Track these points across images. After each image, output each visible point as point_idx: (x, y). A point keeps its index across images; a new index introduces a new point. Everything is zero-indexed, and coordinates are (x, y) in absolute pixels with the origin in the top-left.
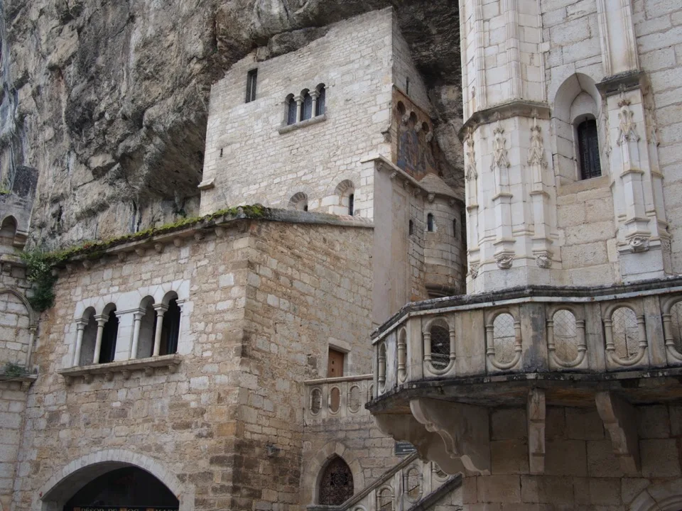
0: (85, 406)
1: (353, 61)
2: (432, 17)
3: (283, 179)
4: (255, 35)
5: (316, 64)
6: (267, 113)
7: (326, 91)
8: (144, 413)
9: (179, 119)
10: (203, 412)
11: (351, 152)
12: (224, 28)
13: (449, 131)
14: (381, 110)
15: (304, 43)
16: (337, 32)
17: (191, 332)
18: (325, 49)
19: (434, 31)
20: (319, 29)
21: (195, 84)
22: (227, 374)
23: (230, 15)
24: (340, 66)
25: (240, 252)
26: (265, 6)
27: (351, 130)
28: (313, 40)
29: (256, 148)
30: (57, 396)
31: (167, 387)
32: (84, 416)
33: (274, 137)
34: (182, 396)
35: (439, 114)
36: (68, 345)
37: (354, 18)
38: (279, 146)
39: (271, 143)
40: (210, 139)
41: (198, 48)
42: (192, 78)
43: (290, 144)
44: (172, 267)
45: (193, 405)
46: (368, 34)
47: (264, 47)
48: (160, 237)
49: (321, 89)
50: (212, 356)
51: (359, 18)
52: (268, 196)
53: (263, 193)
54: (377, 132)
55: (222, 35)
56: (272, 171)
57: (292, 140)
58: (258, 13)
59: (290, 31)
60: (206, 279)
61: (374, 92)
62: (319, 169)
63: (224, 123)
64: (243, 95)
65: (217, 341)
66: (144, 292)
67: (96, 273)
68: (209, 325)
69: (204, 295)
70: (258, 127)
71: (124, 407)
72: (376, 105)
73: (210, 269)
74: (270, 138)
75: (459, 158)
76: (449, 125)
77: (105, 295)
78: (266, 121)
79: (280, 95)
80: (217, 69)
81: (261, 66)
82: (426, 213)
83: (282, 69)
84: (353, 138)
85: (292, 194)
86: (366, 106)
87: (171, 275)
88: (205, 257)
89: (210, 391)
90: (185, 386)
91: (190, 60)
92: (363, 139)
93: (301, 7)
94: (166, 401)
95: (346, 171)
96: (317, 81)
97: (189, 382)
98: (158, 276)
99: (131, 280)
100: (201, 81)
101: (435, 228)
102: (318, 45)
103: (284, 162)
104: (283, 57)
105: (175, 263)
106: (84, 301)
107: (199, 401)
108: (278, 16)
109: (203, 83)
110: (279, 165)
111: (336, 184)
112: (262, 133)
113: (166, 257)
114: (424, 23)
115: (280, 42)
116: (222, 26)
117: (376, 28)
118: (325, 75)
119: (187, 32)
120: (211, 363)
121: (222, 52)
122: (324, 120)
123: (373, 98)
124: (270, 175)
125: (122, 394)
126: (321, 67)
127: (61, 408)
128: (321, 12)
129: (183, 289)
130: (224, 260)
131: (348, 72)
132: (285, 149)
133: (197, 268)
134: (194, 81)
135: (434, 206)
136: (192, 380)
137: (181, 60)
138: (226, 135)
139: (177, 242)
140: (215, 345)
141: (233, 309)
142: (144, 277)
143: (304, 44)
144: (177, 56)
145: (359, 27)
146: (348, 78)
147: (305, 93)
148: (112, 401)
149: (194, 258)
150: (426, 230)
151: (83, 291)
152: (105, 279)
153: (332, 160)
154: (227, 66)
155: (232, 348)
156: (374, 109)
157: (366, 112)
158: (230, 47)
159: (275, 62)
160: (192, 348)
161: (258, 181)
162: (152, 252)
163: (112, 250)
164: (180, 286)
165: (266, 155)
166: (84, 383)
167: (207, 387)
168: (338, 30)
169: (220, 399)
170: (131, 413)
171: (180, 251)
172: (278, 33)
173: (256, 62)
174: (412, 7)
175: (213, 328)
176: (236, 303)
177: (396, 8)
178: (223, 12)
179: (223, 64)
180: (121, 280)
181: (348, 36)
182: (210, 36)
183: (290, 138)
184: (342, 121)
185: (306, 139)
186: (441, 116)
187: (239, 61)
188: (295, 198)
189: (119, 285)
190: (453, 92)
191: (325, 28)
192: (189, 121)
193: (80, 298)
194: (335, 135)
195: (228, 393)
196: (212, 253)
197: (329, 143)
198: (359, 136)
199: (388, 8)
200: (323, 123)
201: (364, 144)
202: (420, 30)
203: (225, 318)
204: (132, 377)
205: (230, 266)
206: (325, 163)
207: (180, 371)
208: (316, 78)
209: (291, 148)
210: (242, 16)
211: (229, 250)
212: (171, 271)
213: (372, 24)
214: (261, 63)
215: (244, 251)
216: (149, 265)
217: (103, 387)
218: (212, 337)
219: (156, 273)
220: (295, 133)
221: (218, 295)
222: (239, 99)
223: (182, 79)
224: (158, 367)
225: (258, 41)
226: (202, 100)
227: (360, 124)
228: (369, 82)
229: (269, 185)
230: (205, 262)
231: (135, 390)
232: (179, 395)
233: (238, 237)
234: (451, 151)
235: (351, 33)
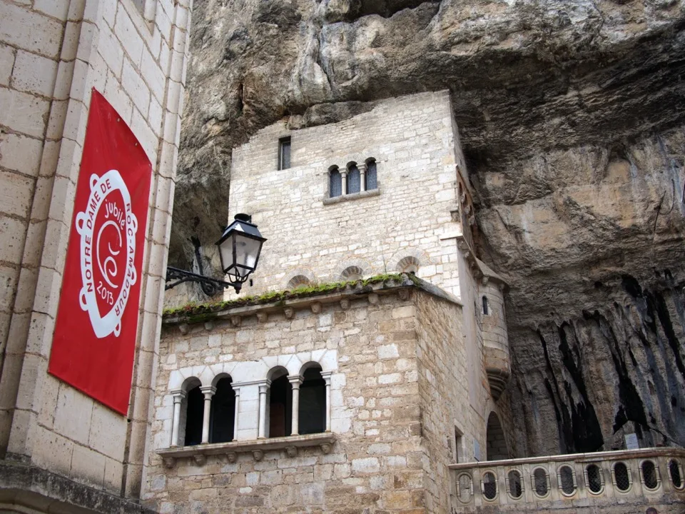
0: (197, 493)
1: (407, 139)
2: (488, 104)
3: (331, 251)
4: (292, 103)
5: (362, 138)
6: (306, 182)
7: (378, 165)
8: (289, 500)
9: (185, 182)
10: (375, 499)
11: (413, 228)
12: (254, 92)
13: (493, 216)
14: (444, 188)
15: (348, 116)
16: (386, 109)
17: (345, 408)
18: (373, 124)
19: (488, 119)
20: (364, 104)
21: (212, 146)
22: (404, 455)
23: (261, 79)
24: (392, 142)
25: (402, 322)
26: (308, 74)
27: (411, 206)
28: (356, 114)
29: (294, 218)
30: (151, 481)
31: (319, 470)
32: (196, 504)
33: (316, 208)
34: (344, 481)
35: (482, 199)
36: (163, 421)
37: (404, 97)
38: (326, 218)
39: (313, 214)
40: (235, 205)
41: (220, 109)
42: (208, 139)
43: (339, 215)
44: (309, 335)
45: (360, 490)
46: (423, 113)
47: (298, 116)
48: (295, 301)
49: (371, 163)
50: (379, 436)
51: (411, 97)
52: (313, 269)
53: (307, 265)
54: (443, 211)
55: (249, 98)
56: (317, 243)
57: (339, 212)
58: (300, 81)
59: (333, 102)
60: (359, 348)
61: (436, 171)
62: (376, 244)
63: (252, 189)
64: (274, 162)
65: (383, 418)
66: (272, 362)
67: (197, 338)
68: (371, 400)
69: (359, 367)
70: (296, 195)
71: (257, 494)
72: (438, 184)
73: (363, 339)
74: (311, 208)
75: (504, 244)
76: (493, 210)
77: (214, 363)
78: (306, 190)
79: (322, 166)
80: (241, 133)
81: (295, 135)
82: (481, 295)
83: (322, 139)
84: (414, 215)
85: (344, 268)
86: (426, 184)
87: (309, 343)
88: (354, 325)
89: (382, 474)
90: (346, 468)
91: (206, 121)
92: (426, 216)
93: (348, 80)
94: (321, 486)
95: (409, 248)
96: (365, 155)
97: (351, 464)
98: (290, 345)
99: (250, 347)
100: (221, 143)
101: (490, 311)
102: (364, 119)
103: (332, 234)
104: (322, 128)
105: (312, 331)
106: (181, 369)
107: (368, 485)
108: (322, 87)
109: (223, 145)
110: (324, 237)
111: (398, 260)
112: (301, 203)
113: (298, 323)
114: (479, 109)
115: (320, 112)
116: (250, 90)
117: (431, 109)
118: (375, 150)
119: (203, 92)
120: (380, 442)
121: (248, 115)
122: (378, 194)
123: (434, 176)
124: (314, 247)
125: (253, 478)
126: (369, 141)
127: (159, 496)
128: (371, 88)
129: (328, 360)
130: (382, 329)
131: (403, 149)
132: (332, 221)
133: (345, 337)
134: (211, 143)
135: (487, 289)
136: (354, 462)
137: (194, 120)
138: (254, 202)
139: (316, 308)
140: (382, 423)
141: (403, 383)
142: (269, 344)
143: (346, 117)
144: (188, 115)
145: (411, 106)
146: (403, 155)
147: (352, 166)
148: (239, 487)
149: (338, 327)
150: (482, 312)
151: (179, 359)
152: (210, 345)
153: (390, 235)
154: (254, 130)
155: (407, 425)
156: (436, 188)
157: (427, 190)
158: (259, 112)
159: (312, 132)
160: (349, 426)
161: (300, 252)
162: (279, 318)
163: (226, 313)
164: (323, 356)
165: (307, 226)
166: (192, 465)
167: (377, 470)
168: (386, 107)
169: (397, 484)
170: (268, 501)
171: (318, 318)
172: (317, 103)
173: (288, 130)
174: (469, 93)
175: (376, 404)
176: (406, 377)
177: (451, 92)
178: (253, 75)
179: (249, 128)
180: (236, 348)
181: (400, 114)
182: (235, 99)
183: (336, 211)
184: (400, 196)
185: (356, 212)
186: (485, 202)
187: (267, 127)
188: (347, 272)
189: (234, 353)
190: (499, 178)
191: (371, 103)
192: (200, 184)
193: (175, 367)
194: (392, 210)
195: (408, 477)
196: (365, 321)
197: (385, 218)
198: (422, 213)
199: (444, 91)
200: (377, 198)
201: (427, 222)
202: (474, 115)
203: (393, 394)
204: (265, 458)
205: (391, 336)
206: (383, 238)
207: (335, 451)
208: (365, 152)
209: (339, 220)
210: (276, 82)
211: (386, 318)
212: (309, 339)
213: (426, 106)
214: (295, 131)
215: (409, 320)
216: (274, 332)
217: (223, 470)
218: (377, 414)
219: (286, 342)
220: (343, 205)
221: (379, 368)
222: (269, 165)
223: (194, 140)
224: (303, 447)
225: (293, 109)
226: (220, 163)
227: (421, 201)
228: (429, 161)
229: (313, 257)
230: (356, 331)
231: (272, 473)
232: (338, 479)
233: (397, 305)
234: (495, 236)
235: (403, 111)
